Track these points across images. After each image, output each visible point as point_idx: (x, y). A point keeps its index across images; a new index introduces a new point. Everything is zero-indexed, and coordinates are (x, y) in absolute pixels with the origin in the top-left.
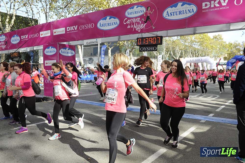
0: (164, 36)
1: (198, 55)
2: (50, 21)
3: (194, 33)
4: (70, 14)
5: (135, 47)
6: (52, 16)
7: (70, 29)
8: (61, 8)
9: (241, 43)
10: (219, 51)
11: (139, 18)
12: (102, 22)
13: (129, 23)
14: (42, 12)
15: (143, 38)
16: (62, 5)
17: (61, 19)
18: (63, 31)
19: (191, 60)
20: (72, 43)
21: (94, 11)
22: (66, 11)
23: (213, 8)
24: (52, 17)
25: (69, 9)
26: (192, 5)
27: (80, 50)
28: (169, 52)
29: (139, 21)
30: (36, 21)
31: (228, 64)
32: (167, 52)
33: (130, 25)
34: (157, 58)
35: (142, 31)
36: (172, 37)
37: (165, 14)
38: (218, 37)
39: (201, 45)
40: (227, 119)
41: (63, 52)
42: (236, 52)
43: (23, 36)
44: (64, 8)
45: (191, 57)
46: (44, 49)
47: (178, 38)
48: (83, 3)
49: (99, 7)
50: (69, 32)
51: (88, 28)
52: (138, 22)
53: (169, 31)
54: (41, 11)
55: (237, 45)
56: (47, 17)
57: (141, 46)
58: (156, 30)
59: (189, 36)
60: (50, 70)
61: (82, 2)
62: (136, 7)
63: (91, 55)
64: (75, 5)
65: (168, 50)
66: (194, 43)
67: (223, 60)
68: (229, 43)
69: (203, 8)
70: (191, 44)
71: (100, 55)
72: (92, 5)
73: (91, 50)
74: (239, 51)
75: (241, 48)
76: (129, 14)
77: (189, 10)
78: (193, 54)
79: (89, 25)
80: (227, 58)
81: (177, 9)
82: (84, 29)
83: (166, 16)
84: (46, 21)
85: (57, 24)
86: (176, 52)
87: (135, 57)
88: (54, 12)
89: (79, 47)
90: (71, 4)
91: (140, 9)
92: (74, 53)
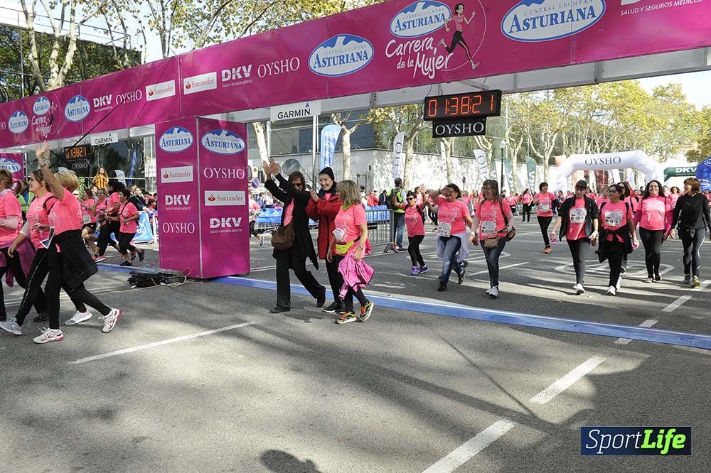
0: (505, 91)
1: (610, 145)
2: (174, 55)
3: (596, 80)
4: (231, 34)
5: (420, 125)
6: (180, 39)
7: (232, 74)
8: (204, 17)
10: (672, 134)
11: (432, 39)
12: (321, 52)
13: (402, 54)
14: (151, 30)
15: (442, 96)
16: (207, 8)
17: (204, 47)
18: (210, 82)
19: (589, 162)
20: (240, 116)
21: (297, 22)
22: (221, 24)
23: (652, 2)
24: (179, 44)
25: (229, 18)
27: (260, 136)
28: (522, 139)
29: (432, 48)
30: (136, 56)
31: (699, 173)
32: (514, 140)
33: (405, 58)
35: (440, 77)
36: (530, 95)
37: (507, 26)
38: (667, 92)
39: (618, 115)
40: (698, 335)
41: (211, 144)
43: (97, 99)
44: (212, 15)
45: (587, 153)
46: (158, 135)
47: (548, 97)
49: (314, 9)
50: (228, 85)
51: (282, 72)
52: (427, 48)
53: (521, 75)
54: (148, 28)
56: (167, 42)
57: (437, 122)
58: (484, 71)
59: (582, 88)
60: (175, 196)
62: (420, 5)
63: (294, 150)
64: (245, 7)
65: (517, 134)
66: (597, 110)
67: (686, 159)
68: (704, 110)
69: (624, 2)
70: (588, 112)
71: (320, 150)
72: (292, 4)
73: (293, 136)
76: (402, 27)
77: (579, 11)
78: (594, 144)
79: (284, 64)
80: (696, 153)
82: (270, 74)
83: (511, 32)
84: (164, 54)
85: (193, 62)
86: (543, 138)
87: (420, 156)
88: (184, 27)
89: (259, 128)
90: (233, 4)
91: (433, 11)
92: (243, 146)
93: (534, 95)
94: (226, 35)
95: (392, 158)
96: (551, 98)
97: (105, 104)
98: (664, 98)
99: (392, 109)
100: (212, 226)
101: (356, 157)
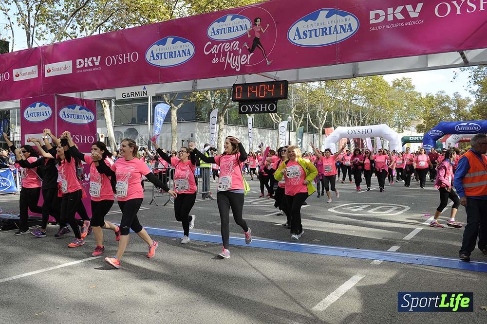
0: (291, 82)
1: (364, 121)
2: (37, 46)
3: (354, 75)
4: (84, 32)
5: (230, 104)
7: (84, 63)
8: (62, 17)
9: (452, 97)
10: (406, 113)
11: (238, 42)
12: (155, 49)
13: (216, 52)
14: (19, 25)
15: (245, 84)
16: (65, 10)
17: (62, 41)
18: (66, 68)
19: (350, 132)
20: (88, 95)
21: (137, 25)
22: (76, 24)
23: (391, 22)
24: (42, 37)
25: (82, 19)
26: (348, 17)
27: (107, 110)
28: (303, 115)
29: (238, 49)
30: (4, 45)
31: (425, 141)
32: (298, 116)
33: (218, 56)
34: (277, 128)
35: (244, 70)
36: (308, 83)
37: (292, 35)
38: (402, 83)
39: (370, 99)
40: (428, 256)
41: (66, 116)
42: (442, 114)
44: (69, 16)
45: (349, 126)
46: (23, 109)
47: (321, 85)
48: (112, 6)
49: (149, 16)
50: (81, 71)
51: (125, 62)
52: (235, 49)
53: (301, 70)
55: (443, 100)
56: (31, 38)
57: (242, 102)
58: (275, 67)
59: (344, 80)
61: (111, 4)
62: (229, 17)
63: (133, 121)
64: (96, 11)
65: (300, 112)
66: (355, 96)
67: (416, 130)
68: (427, 97)
69: (371, 22)
70: (349, 98)
71: (153, 121)
72: (134, 11)
73: (132, 111)
74: (447, 111)
76: (216, 33)
77: (341, 26)
78: (354, 119)
79: (127, 56)
80: (423, 127)
82: (115, 64)
83: (294, 39)
84: (29, 45)
85: (53, 52)
86: (318, 114)
87: (230, 127)
88: (47, 25)
89: (106, 103)
90: (86, 8)
91: (239, 22)
92: (93, 118)
93: (311, 84)
94: (81, 32)
95: (209, 128)
96: (323, 86)
98: (400, 88)
99: (209, 92)
101: (181, 127)
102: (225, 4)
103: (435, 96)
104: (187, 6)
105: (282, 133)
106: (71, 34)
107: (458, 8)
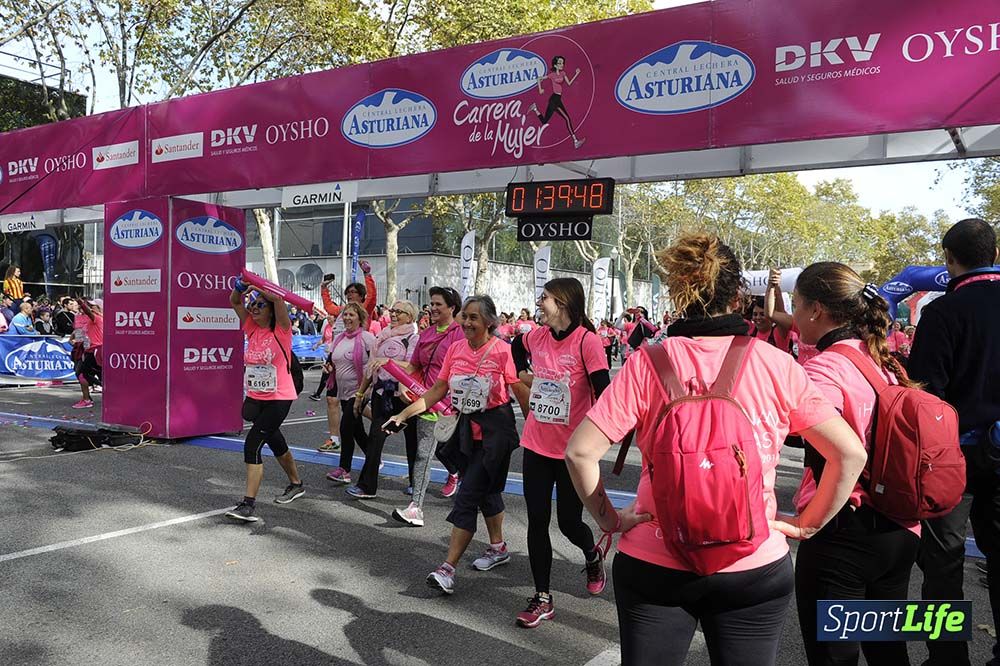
0: (619, 180)
1: (759, 261)
2: (138, 104)
3: (742, 171)
4: (226, 78)
5: (499, 222)
6: (148, 81)
7: (226, 137)
8: (186, 51)
9: (930, 218)
10: (841, 248)
11: (519, 103)
12: (361, 112)
13: (476, 121)
14: (104, 64)
15: (532, 183)
16: (192, 38)
17: (185, 95)
18: (192, 147)
20: (233, 199)
21: (328, 68)
22: (211, 63)
23: (816, 70)
24: (146, 88)
25: (224, 55)
26: (733, 57)
27: (265, 229)
28: (640, 248)
29: (519, 115)
30: (77, 101)
32: (629, 248)
33: (481, 127)
34: (590, 270)
35: (530, 156)
36: (652, 186)
37: (623, 89)
38: (834, 190)
39: (770, 219)
41: (190, 237)
42: (911, 252)
43: (14, 163)
44: (199, 49)
46: (109, 222)
47: (677, 190)
48: (281, 32)
49: (350, 51)
50: (220, 153)
51: (302, 137)
52: (513, 116)
53: (640, 159)
54: (99, 61)
55: (913, 224)
56: (127, 85)
57: (523, 219)
58: (590, 152)
59: (721, 180)
60: (131, 314)
61: (280, 27)
62: (504, 54)
63: (315, 251)
64: (250, 40)
65: (634, 241)
66: (742, 212)
68: (882, 217)
69: (779, 69)
70: (730, 215)
72: (319, 41)
73: (314, 230)
74: (922, 246)
75: (930, 236)
76: (478, 83)
77: (720, 76)
79: (306, 126)
80: (873, 274)
81: (675, 71)
82: (284, 140)
83: (628, 99)
84: (122, 102)
85: (167, 116)
87: (498, 266)
88: (155, 64)
89: (265, 217)
90: (231, 35)
91: (522, 65)
92: (239, 242)
93: (657, 187)
94: (219, 79)
95: (458, 268)
96: (680, 191)
97: (26, 171)
98: (830, 199)
99: (461, 198)
100: (187, 361)
101: (406, 264)
102: (495, 30)
103: (898, 216)
104: (423, 33)
105: (599, 282)
106: (201, 82)
107: (949, 45)
